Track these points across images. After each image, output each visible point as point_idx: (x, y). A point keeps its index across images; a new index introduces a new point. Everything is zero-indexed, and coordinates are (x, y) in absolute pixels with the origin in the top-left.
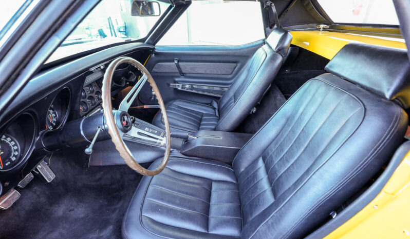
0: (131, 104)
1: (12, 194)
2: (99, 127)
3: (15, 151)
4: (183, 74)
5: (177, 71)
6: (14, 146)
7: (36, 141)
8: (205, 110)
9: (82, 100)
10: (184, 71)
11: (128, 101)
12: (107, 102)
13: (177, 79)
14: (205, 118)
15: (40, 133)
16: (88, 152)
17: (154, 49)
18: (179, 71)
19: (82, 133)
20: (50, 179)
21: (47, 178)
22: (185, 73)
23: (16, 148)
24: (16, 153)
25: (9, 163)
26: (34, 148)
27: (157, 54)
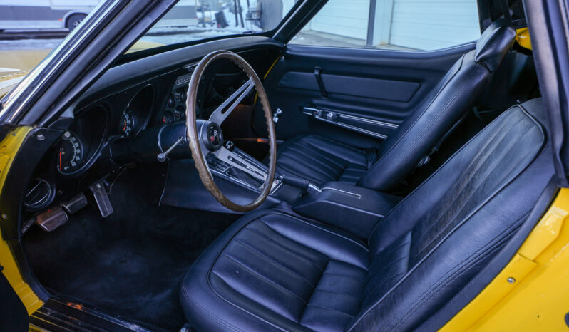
0: (226, 116)
1: (60, 214)
2: (180, 138)
3: (77, 155)
4: (326, 92)
5: (317, 87)
6: (77, 148)
7: (103, 147)
8: (352, 157)
9: (167, 109)
10: (328, 89)
11: (223, 111)
12: (192, 99)
13: (315, 101)
14: (349, 169)
15: (110, 138)
16: (160, 159)
17: (285, 48)
18: (320, 87)
19: (159, 143)
20: (105, 213)
21: (103, 210)
22: (330, 93)
23: (78, 151)
24: (78, 158)
25: (68, 167)
26: (99, 154)
27: (289, 57)
